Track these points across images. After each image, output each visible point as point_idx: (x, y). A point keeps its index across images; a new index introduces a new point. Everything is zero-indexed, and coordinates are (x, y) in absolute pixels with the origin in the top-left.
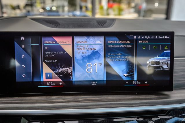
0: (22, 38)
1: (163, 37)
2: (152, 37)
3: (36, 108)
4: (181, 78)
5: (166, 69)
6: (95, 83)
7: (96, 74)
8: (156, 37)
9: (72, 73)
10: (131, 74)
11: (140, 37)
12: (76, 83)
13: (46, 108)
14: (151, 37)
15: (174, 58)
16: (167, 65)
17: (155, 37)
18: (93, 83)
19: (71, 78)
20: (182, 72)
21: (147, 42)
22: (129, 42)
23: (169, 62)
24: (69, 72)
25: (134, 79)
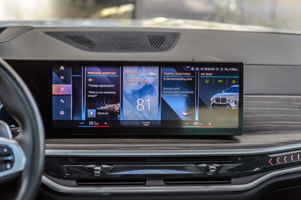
0: (62, 68)
1: (230, 69)
2: (217, 69)
3: (80, 148)
4: (258, 121)
5: (234, 107)
6: (147, 124)
7: (149, 112)
8: (222, 69)
9: (120, 110)
10: (191, 113)
11: (198, 68)
12: (125, 123)
13: (92, 148)
14: (215, 69)
15: (244, 96)
16: (236, 103)
17: (220, 69)
18: (145, 124)
19: (119, 117)
20: (259, 113)
21: (211, 74)
22: (189, 74)
23: (238, 100)
24: (116, 109)
25: (195, 118)
